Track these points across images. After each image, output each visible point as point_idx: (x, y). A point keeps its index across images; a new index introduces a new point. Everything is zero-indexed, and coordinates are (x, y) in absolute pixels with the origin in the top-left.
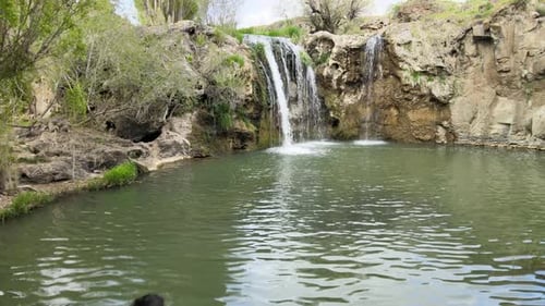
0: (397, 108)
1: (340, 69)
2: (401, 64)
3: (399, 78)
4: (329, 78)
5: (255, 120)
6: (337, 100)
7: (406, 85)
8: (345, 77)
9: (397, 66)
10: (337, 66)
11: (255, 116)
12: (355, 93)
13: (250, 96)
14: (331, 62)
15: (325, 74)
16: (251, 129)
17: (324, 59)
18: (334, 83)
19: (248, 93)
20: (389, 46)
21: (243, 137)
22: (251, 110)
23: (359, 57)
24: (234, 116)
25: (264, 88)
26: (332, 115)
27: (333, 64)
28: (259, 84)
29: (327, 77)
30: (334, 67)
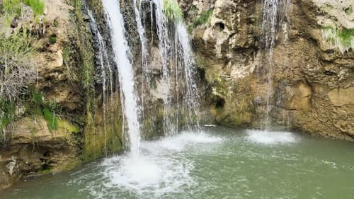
0: (310, 85)
1: (226, 30)
2: (320, 20)
3: (315, 42)
4: (212, 43)
5: (74, 112)
6: (221, 73)
7: (328, 52)
8: (233, 41)
9: (313, 23)
10: (221, 26)
11: (72, 107)
12: (246, 63)
13: (59, 71)
14: (214, 20)
15: (205, 38)
16: (65, 129)
17: (205, 17)
18: (218, 50)
19: (52, 66)
21: (45, 149)
22: (62, 97)
23: (254, 11)
24: (21, 110)
25: (88, 55)
26: (215, 92)
27: (217, 24)
28: (78, 50)
29: (208, 42)
30: (218, 27)
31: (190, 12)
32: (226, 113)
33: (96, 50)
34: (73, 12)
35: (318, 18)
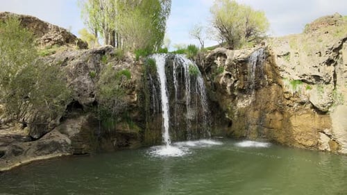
0: (281, 113)
1: (232, 78)
2: (281, 74)
3: (281, 86)
4: (224, 85)
5: (140, 122)
6: (231, 104)
7: (287, 93)
8: (236, 85)
9: (278, 75)
10: (230, 76)
11: (139, 119)
12: (247, 98)
13: (135, 102)
14: (225, 72)
15: (221, 82)
16: (136, 129)
18: (228, 90)
19: (132, 100)
20: (270, 58)
21: (128, 137)
22: (135, 114)
23: (246, 67)
24: (119, 119)
25: (148, 96)
26: (227, 117)
27: (227, 74)
28: (143, 93)
29: (222, 85)
30: (228, 76)
31: (212, 67)
32: (232, 130)
33: (151, 93)
34: (142, 76)
35: (281, 72)
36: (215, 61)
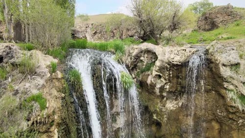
0: (220, 123)
1: (162, 79)
2: (226, 85)
3: (223, 97)
4: (153, 86)
6: (159, 105)
7: (232, 107)
8: (167, 86)
9: (221, 85)
10: (160, 77)
12: (176, 99)
14: (154, 73)
15: (149, 82)
17: (148, 68)
18: (157, 91)
20: (212, 65)
23: (181, 72)
25: (73, 129)
26: (155, 117)
27: (156, 75)
29: (150, 85)
30: (158, 77)
31: (138, 64)
32: (162, 133)
33: (78, 122)
35: (224, 83)
36: (142, 58)
